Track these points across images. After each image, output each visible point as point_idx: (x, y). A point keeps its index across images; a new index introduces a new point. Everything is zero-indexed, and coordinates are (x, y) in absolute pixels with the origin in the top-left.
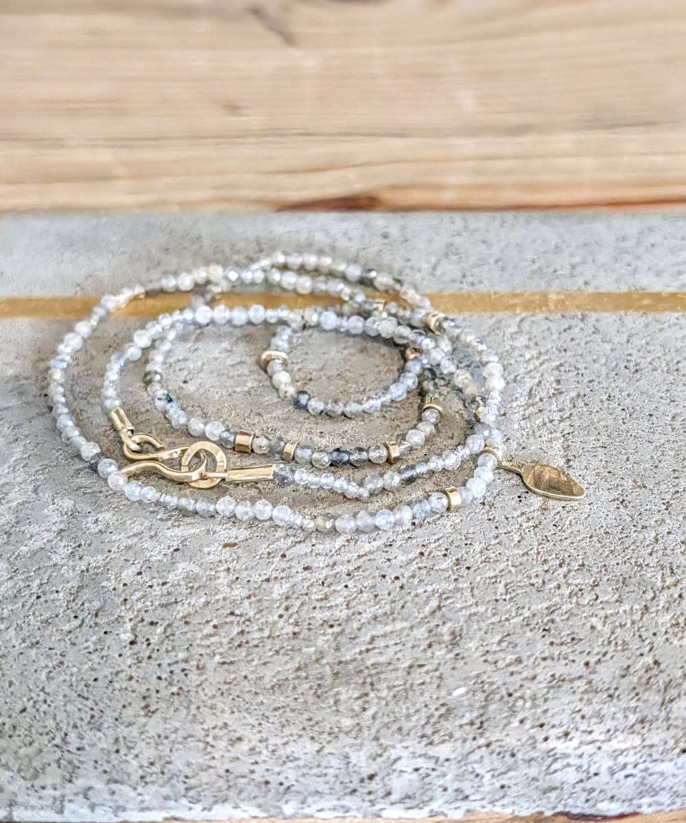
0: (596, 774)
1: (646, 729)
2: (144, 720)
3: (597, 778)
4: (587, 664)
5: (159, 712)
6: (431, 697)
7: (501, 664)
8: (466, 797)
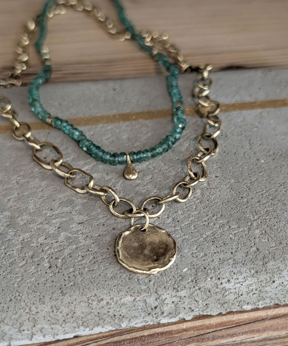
0: (241, 295)
1: (259, 275)
2: (62, 297)
3: (242, 296)
4: (232, 253)
5: (68, 293)
6: (175, 273)
7: (199, 257)
8: (193, 310)
